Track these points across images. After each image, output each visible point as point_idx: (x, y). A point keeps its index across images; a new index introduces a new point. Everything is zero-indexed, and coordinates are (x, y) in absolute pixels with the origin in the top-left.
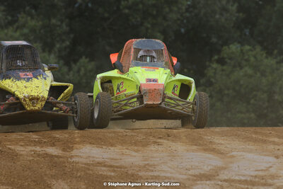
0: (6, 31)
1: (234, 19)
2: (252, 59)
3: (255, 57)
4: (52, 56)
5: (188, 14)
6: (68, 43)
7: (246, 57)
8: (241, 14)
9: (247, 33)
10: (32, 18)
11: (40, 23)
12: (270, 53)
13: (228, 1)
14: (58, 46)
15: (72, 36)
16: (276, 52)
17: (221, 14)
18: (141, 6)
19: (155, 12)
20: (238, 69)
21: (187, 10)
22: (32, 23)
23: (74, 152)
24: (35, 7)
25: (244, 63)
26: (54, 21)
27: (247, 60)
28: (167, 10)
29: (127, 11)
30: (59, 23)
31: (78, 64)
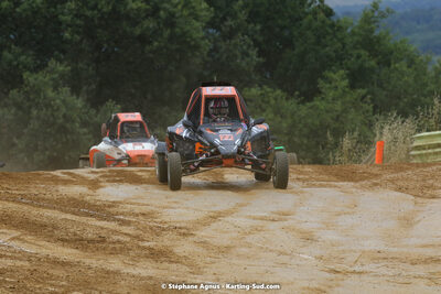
0: (35, 76)
1: (255, 63)
2: (273, 102)
3: (276, 99)
4: (80, 100)
5: (209, 59)
6: (94, 86)
7: (266, 99)
8: (261, 60)
9: (268, 76)
10: (61, 63)
11: (69, 68)
12: (290, 94)
13: (249, 46)
14: (85, 88)
15: (98, 79)
16: (297, 93)
17: (243, 59)
18: (165, 50)
19: (178, 57)
20: (259, 110)
21: (209, 55)
22: (61, 68)
23: (101, 191)
24: (64, 52)
25: (264, 106)
26: (80, 65)
27: (268, 102)
28: (190, 55)
29: (151, 55)
30: (86, 67)
31: (104, 107)
